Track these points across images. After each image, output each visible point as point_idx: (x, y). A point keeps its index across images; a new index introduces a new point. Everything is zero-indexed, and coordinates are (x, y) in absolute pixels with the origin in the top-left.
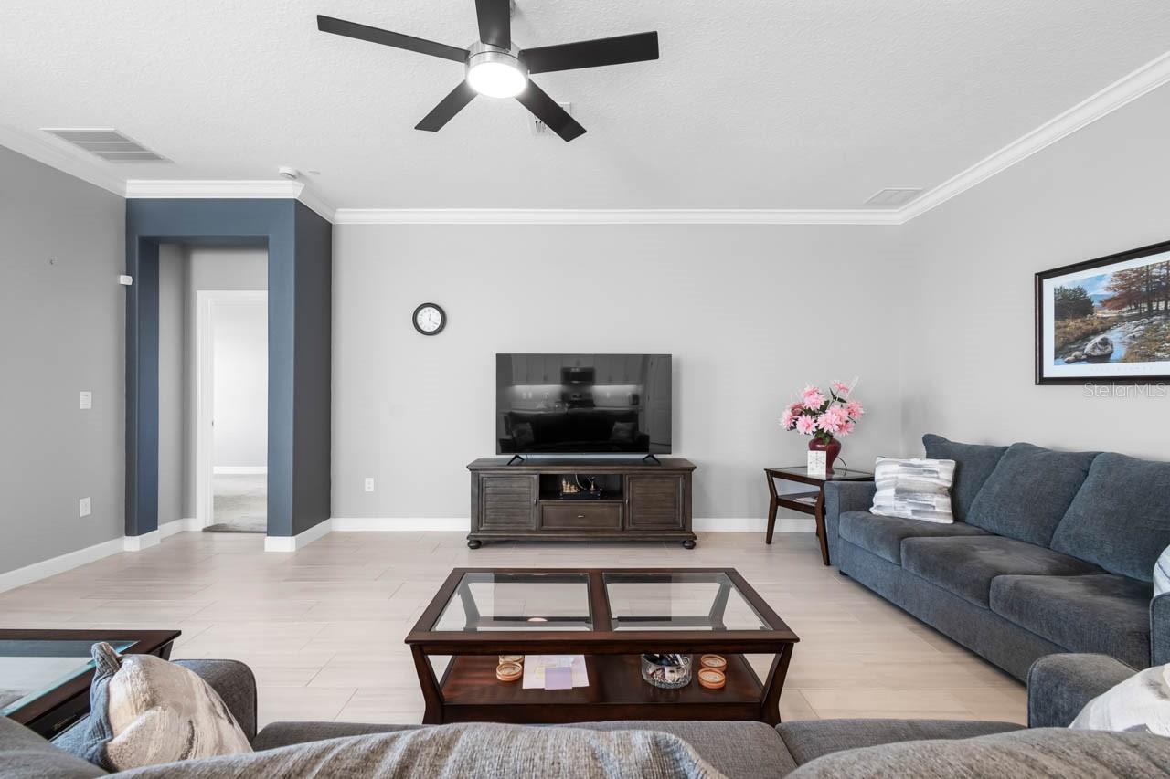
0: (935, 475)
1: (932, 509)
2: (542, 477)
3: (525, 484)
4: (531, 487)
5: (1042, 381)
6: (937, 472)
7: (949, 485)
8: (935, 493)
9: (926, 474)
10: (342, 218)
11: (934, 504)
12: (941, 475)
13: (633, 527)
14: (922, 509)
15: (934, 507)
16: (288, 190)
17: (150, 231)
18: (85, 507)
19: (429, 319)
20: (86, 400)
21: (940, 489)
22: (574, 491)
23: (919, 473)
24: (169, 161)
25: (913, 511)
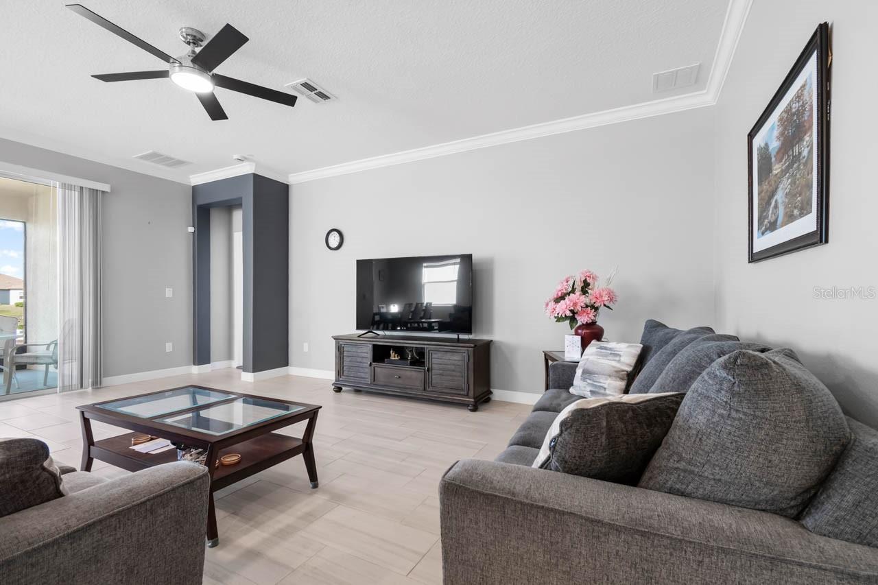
0: (617, 359)
1: (602, 391)
2: (374, 346)
3: (365, 351)
4: (368, 352)
5: (754, 258)
6: (620, 355)
7: (629, 369)
8: (610, 376)
9: (610, 358)
10: (291, 179)
11: (606, 386)
12: (622, 359)
13: (431, 389)
14: (597, 390)
15: (605, 389)
16: (247, 169)
17: (201, 202)
18: (169, 347)
19: (334, 240)
20: (169, 293)
21: (617, 372)
22: (396, 358)
23: (605, 356)
24: (191, 163)
25: (591, 391)
